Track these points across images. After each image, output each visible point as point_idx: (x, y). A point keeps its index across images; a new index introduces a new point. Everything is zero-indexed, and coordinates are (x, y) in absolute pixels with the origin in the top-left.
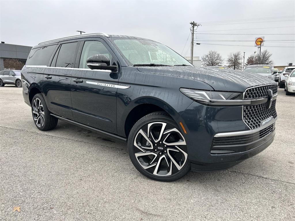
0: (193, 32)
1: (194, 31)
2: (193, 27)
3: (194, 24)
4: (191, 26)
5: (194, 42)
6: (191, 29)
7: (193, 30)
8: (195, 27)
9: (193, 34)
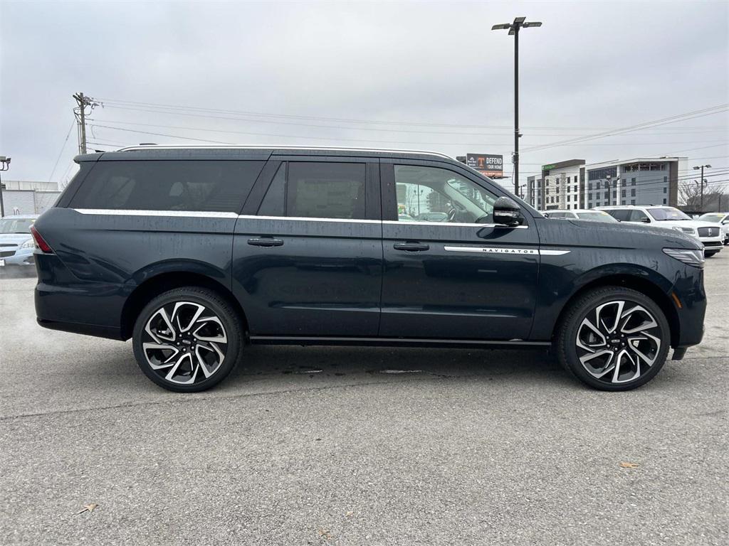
0: (83, 119)
1: (85, 117)
2: (82, 109)
3: (83, 101)
4: (76, 104)
5: (87, 145)
6: (76, 112)
7: (83, 115)
8: (87, 109)
9: (83, 124)
